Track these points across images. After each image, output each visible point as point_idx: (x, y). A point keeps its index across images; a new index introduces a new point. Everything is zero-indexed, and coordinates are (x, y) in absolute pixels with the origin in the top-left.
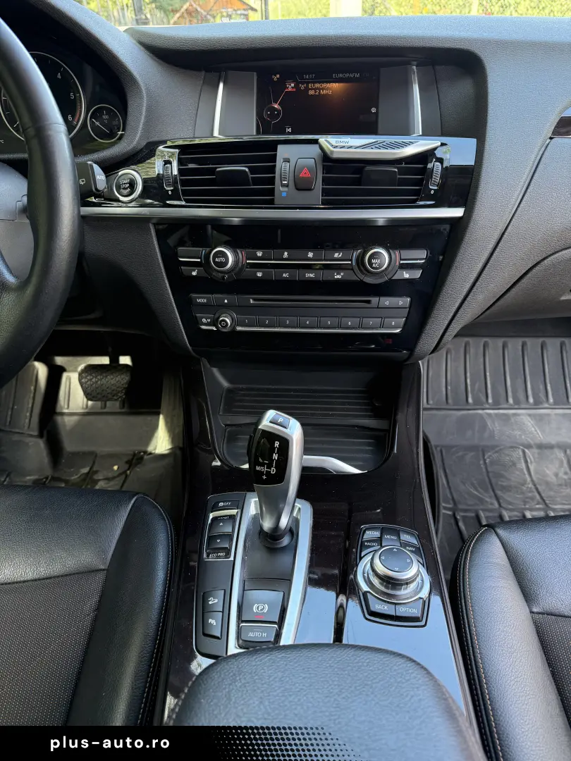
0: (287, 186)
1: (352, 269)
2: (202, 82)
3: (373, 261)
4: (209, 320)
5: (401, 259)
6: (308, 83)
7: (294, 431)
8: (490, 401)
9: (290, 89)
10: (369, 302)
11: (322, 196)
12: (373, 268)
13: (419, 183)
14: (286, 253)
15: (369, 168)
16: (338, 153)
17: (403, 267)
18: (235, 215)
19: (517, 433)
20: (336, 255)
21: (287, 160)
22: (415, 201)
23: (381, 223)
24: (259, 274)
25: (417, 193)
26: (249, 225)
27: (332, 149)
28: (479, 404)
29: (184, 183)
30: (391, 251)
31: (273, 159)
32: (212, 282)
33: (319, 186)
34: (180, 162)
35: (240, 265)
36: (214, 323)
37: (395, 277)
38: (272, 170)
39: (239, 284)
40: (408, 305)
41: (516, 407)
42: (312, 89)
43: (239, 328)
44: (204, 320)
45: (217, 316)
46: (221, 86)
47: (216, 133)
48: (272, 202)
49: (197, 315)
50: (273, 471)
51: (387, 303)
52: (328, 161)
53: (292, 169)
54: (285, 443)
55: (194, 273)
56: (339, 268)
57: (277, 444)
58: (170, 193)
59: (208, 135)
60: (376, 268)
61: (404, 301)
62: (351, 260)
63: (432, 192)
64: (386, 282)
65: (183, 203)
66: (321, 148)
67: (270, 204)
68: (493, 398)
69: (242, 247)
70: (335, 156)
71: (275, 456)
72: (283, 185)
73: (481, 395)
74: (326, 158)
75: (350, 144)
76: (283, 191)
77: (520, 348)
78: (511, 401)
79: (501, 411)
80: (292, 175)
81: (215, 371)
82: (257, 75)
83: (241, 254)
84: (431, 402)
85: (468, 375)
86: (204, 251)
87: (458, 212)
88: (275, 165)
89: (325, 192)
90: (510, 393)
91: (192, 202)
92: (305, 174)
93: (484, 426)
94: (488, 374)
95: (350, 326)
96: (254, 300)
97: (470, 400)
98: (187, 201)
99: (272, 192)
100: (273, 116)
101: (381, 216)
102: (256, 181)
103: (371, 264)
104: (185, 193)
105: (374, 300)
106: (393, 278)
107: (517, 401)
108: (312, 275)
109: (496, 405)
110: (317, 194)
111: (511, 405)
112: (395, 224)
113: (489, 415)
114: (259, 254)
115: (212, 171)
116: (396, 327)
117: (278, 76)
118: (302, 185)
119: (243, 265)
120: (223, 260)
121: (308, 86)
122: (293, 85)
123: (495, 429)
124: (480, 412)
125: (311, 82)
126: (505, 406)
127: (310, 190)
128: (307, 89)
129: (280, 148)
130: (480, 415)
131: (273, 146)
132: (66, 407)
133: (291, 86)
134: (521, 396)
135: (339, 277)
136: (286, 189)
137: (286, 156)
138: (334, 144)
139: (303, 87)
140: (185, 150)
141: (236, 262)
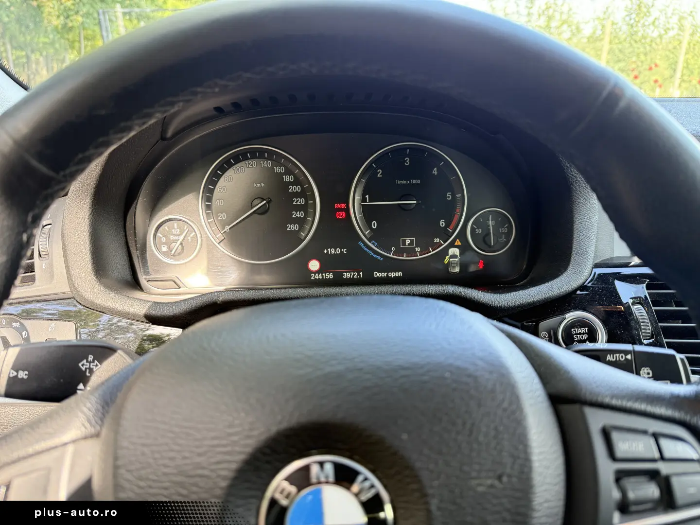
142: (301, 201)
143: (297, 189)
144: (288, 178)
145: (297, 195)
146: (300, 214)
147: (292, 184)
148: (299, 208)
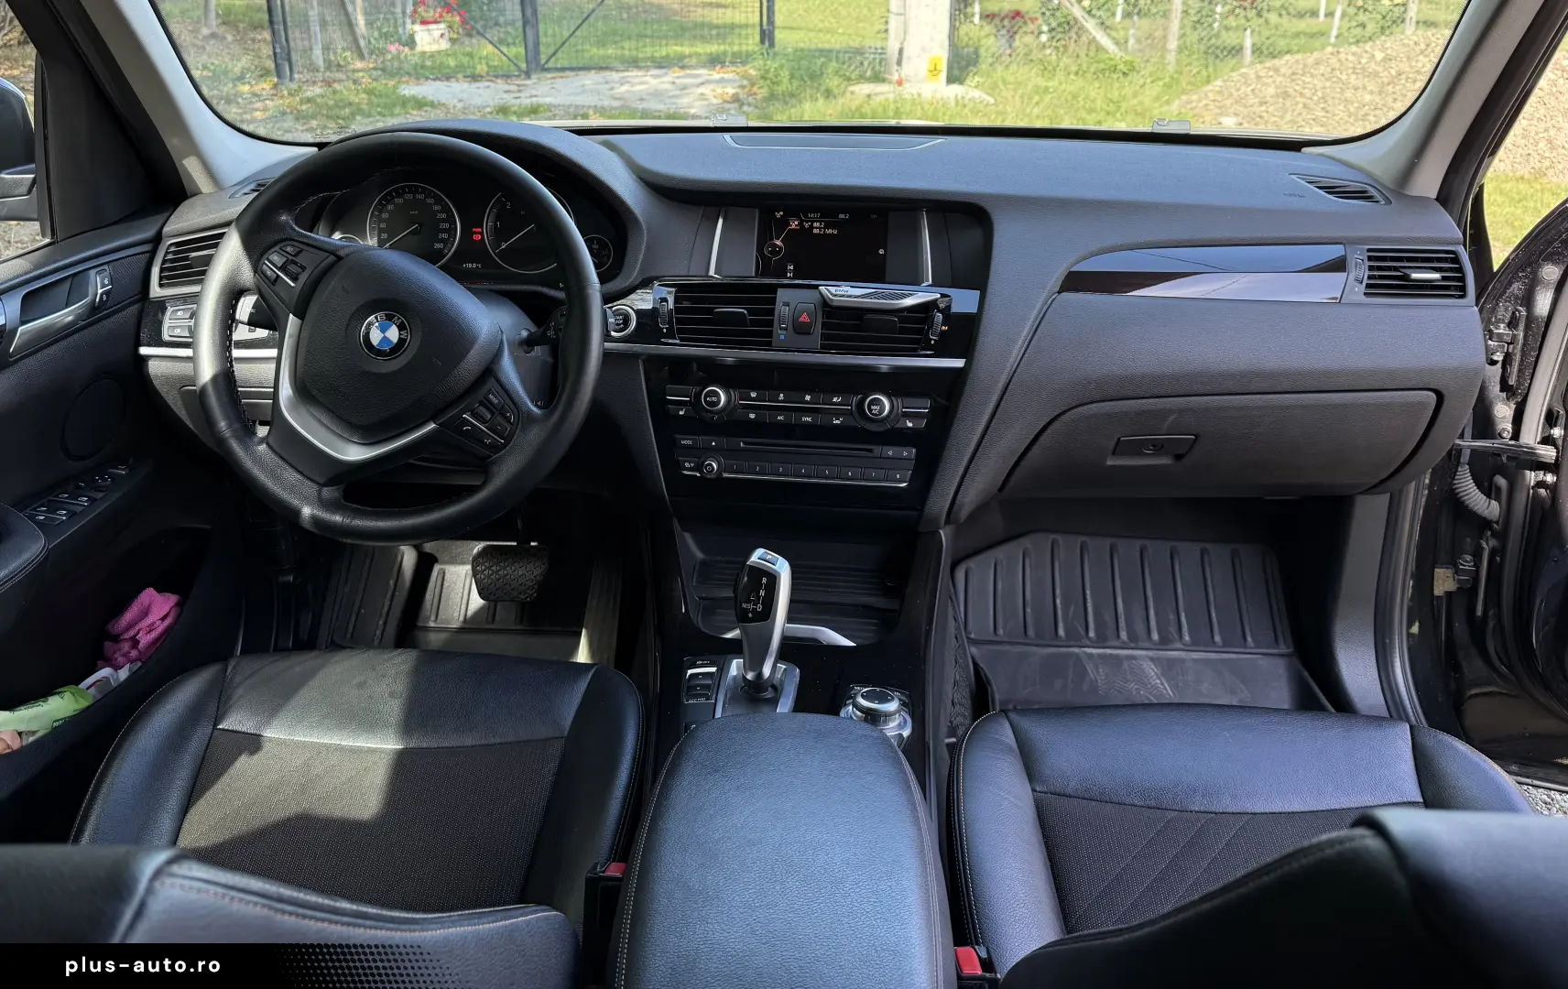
0: (786, 329)
1: (852, 414)
2: (700, 217)
3: (872, 407)
4: (692, 465)
5: (904, 408)
6: (812, 222)
7: (783, 569)
8: (1092, 634)
9: (793, 227)
10: (870, 450)
11: (821, 340)
12: (873, 414)
13: (920, 331)
14: (782, 395)
15: (869, 316)
16: (837, 301)
17: (907, 415)
18: (729, 356)
19: (1133, 686)
20: (835, 399)
21: (787, 304)
22: (915, 350)
23: (884, 369)
24: (752, 416)
25: (917, 342)
26: (743, 365)
27: (831, 297)
28: (1075, 638)
29: (679, 321)
30: (893, 398)
31: (773, 301)
32: (702, 422)
33: (818, 329)
34: (677, 301)
35: (732, 405)
36: (698, 468)
37: (898, 426)
38: (771, 312)
39: (730, 425)
40: (913, 457)
41: (1132, 645)
42: (817, 228)
43: (725, 475)
44: (687, 465)
45: (702, 460)
46: (721, 221)
47: (712, 272)
48: (769, 344)
49: (680, 458)
50: (760, 608)
51: (890, 453)
52: (827, 308)
53: (791, 314)
54: (773, 579)
55: (681, 413)
56: (837, 414)
57: (764, 580)
58: (665, 330)
59: (704, 274)
60: (876, 415)
61: (909, 453)
62: (851, 405)
63: (933, 342)
64: (888, 431)
65: (678, 341)
66: (821, 293)
67: (768, 346)
68: (1096, 630)
69: (734, 388)
70: (835, 304)
71: (762, 593)
72: (781, 329)
73: (1078, 626)
74: (825, 303)
75: (849, 293)
76: (781, 335)
77: (1138, 554)
78: (1124, 635)
79: (1109, 651)
80: (791, 319)
81: (688, 536)
82: (760, 213)
83: (734, 394)
84: (1001, 632)
85: (1058, 592)
86: (695, 390)
87: (959, 363)
88: (774, 309)
89: (824, 337)
90: (1122, 624)
91: (686, 341)
92: (804, 318)
93: (1082, 673)
94: (1088, 592)
95: (851, 477)
96: (745, 443)
97: (1061, 632)
98: (681, 339)
99: (770, 334)
100: (774, 253)
101: (885, 363)
102: (753, 323)
103: (870, 410)
104: (680, 331)
105: (877, 450)
106: (896, 426)
107: (1133, 637)
108: (809, 419)
109: (1101, 641)
110: (816, 339)
111: (1124, 642)
112: (898, 372)
113: (1090, 656)
114: (753, 395)
115: (710, 311)
116: (901, 481)
117: (782, 213)
118: (801, 329)
119: (735, 406)
120: (714, 399)
121: (812, 225)
122: (796, 223)
123: (1098, 678)
124: (1076, 650)
125: (817, 222)
126: (1116, 643)
127: (809, 334)
128: (812, 227)
129: (780, 292)
130: (1077, 655)
131: (773, 289)
132: (433, 618)
133: (794, 224)
134: (1140, 627)
135: (838, 422)
136: (784, 332)
137: (786, 300)
138: (834, 292)
139: (807, 225)
140: (680, 288)
141: (728, 401)
142: (447, 225)
143: (444, 216)
144: (437, 208)
145: (444, 221)
146: (445, 236)
147: (441, 212)
148: (444, 231)
